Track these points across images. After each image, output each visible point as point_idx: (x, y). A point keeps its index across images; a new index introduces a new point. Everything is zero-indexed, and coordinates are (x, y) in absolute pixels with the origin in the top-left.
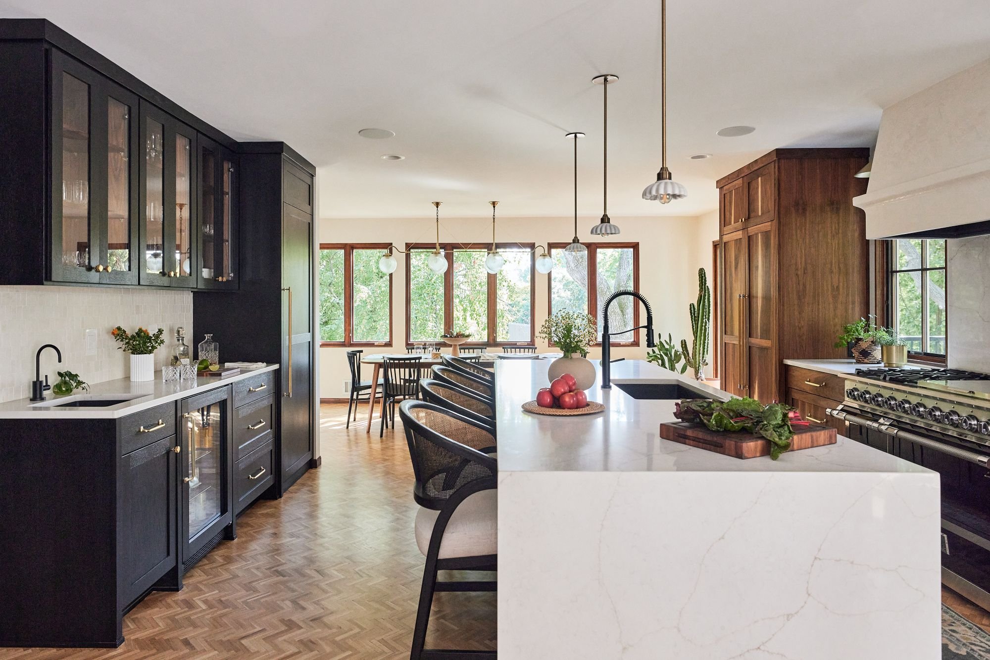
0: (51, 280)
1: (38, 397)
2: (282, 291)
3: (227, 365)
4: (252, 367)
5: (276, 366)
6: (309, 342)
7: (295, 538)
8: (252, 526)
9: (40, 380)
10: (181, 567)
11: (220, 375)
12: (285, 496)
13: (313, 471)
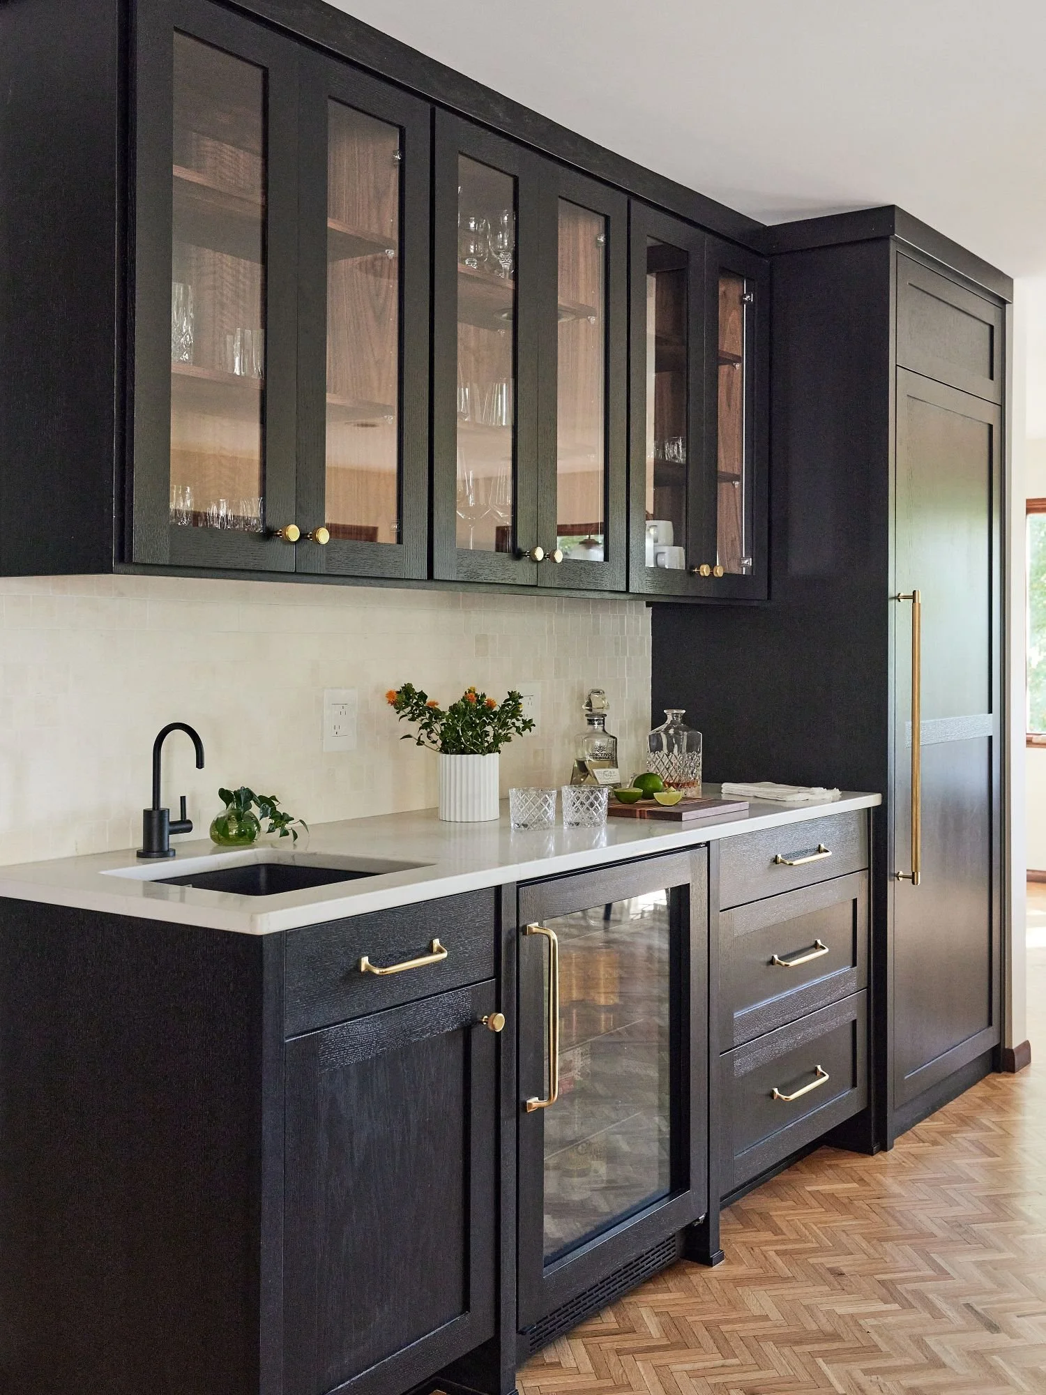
0: (130, 561)
1: (155, 848)
2: (891, 603)
3: (727, 787)
4: (789, 798)
5: (873, 800)
6: (990, 738)
7: (896, 1306)
8: (776, 1231)
9: (162, 806)
10: (510, 1343)
11: (677, 817)
12: (901, 1147)
13: (1001, 1079)
